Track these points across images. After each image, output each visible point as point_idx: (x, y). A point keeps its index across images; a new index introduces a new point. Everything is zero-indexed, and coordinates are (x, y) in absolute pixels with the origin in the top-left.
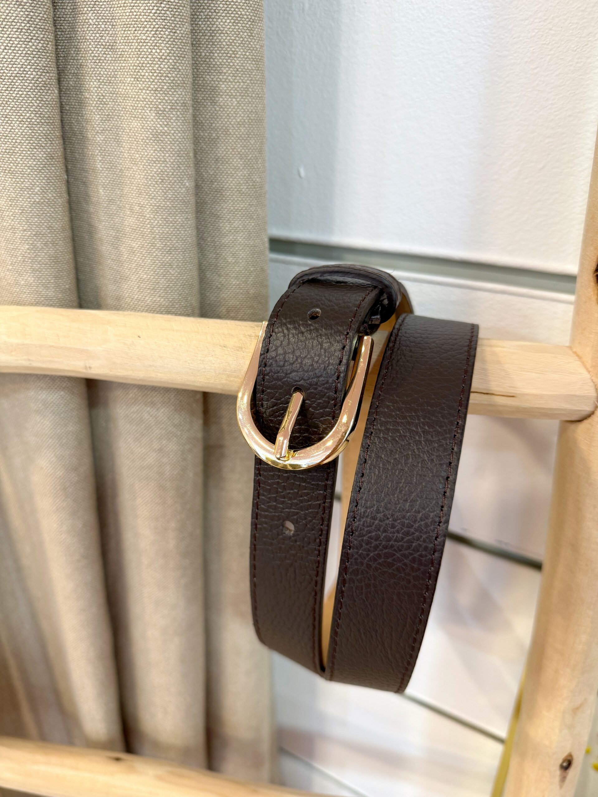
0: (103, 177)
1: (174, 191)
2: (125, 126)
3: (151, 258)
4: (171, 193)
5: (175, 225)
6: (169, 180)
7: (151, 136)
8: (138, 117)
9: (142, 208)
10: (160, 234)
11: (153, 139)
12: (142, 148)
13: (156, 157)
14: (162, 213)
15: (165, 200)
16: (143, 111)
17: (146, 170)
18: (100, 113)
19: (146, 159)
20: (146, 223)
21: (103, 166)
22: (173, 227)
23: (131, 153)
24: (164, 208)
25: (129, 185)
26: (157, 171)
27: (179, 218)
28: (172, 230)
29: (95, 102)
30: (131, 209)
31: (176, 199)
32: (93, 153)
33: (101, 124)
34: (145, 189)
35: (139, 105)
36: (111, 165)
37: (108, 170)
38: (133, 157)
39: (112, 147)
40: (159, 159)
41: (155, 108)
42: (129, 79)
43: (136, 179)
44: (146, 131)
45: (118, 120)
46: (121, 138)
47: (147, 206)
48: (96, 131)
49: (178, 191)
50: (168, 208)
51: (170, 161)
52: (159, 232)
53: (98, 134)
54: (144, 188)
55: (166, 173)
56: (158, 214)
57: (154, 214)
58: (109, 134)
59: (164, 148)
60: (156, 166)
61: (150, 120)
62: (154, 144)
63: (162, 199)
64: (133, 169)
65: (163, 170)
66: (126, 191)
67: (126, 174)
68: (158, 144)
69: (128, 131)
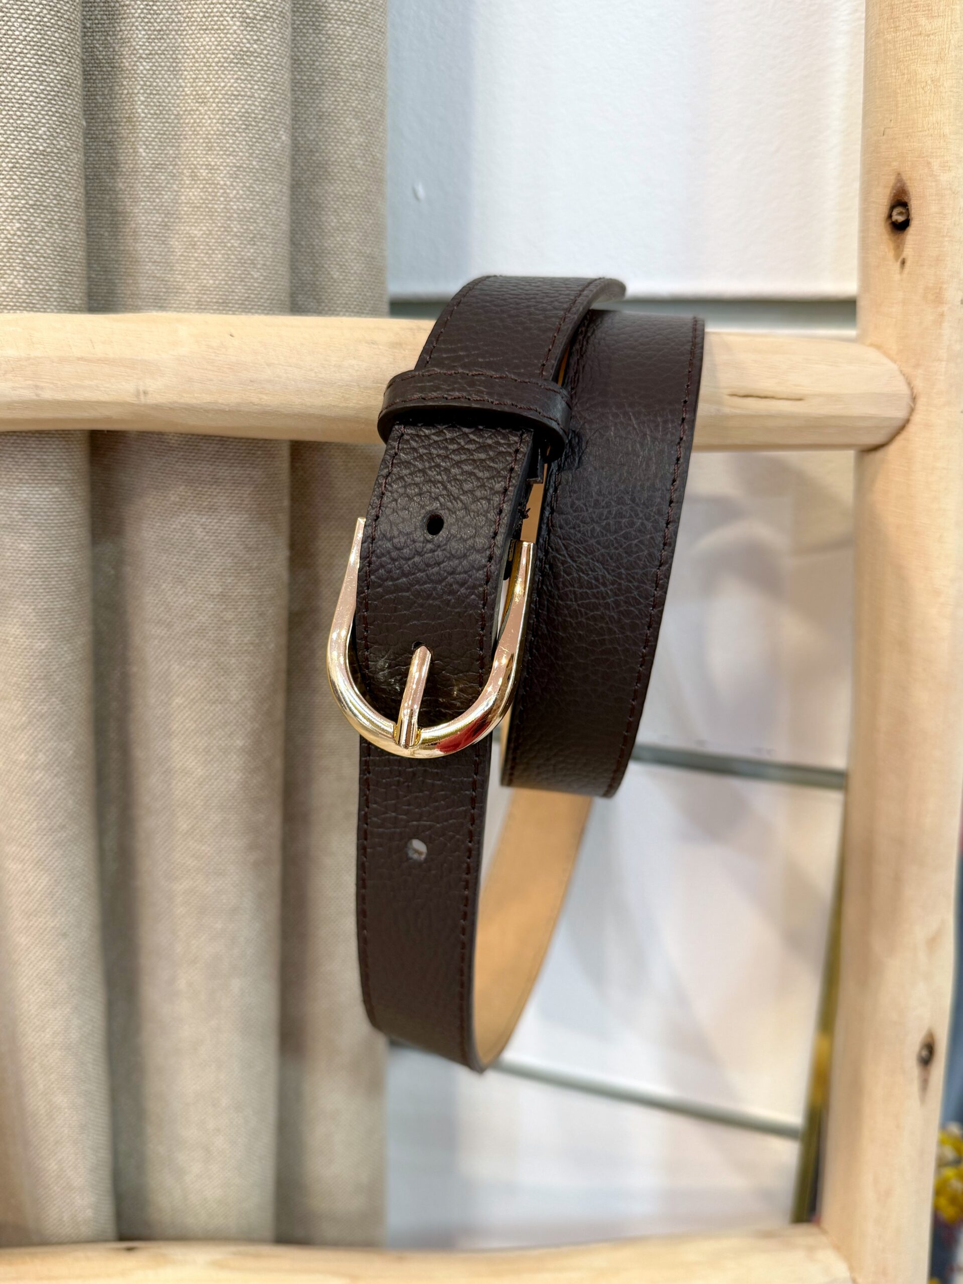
0: (146, 127)
1: (264, 145)
2: (187, 45)
3: (223, 252)
4: (260, 148)
5: (264, 198)
6: (257, 126)
7: (232, 56)
8: (212, 29)
9: (213, 171)
10: (239, 212)
11: (235, 61)
12: (216, 76)
13: (239, 89)
14: (244, 179)
15: (251, 158)
16: (221, 19)
17: (222, 110)
18: (146, 28)
19: (223, 92)
20: (219, 194)
21: (146, 111)
22: (261, 202)
23: (197, 86)
24: (247, 170)
25: (190, 138)
26: (240, 111)
27: (270, 189)
28: (258, 205)
29: (139, 11)
30: (194, 177)
31: (267, 157)
32: (131, 91)
33: (147, 44)
34: (219, 141)
35: (215, 10)
36: (161, 108)
37: (155, 116)
38: (200, 92)
39: (163, 80)
40: (243, 93)
41: (240, 13)
43: (203, 126)
44: (224, 50)
45: (177, 36)
46: (180, 65)
47: (221, 168)
48: (138, 55)
49: (270, 146)
50: (254, 170)
51: (260, 98)
52: (238, 209)
53: (141, 60)
54: (218, 138)
55: (253, 115)
56: (238, 180)
57: (231, 180)
58: (160, 60)
59: (251, 76)
60: (238, 104)
61: (231, 31)
62: (236, 69)
63: (245, 156)
64: (200, 111)
65: (250, 111)
66: (185, 148)
67: (187, 121)
68: (242, 69)
69: (193, 52)
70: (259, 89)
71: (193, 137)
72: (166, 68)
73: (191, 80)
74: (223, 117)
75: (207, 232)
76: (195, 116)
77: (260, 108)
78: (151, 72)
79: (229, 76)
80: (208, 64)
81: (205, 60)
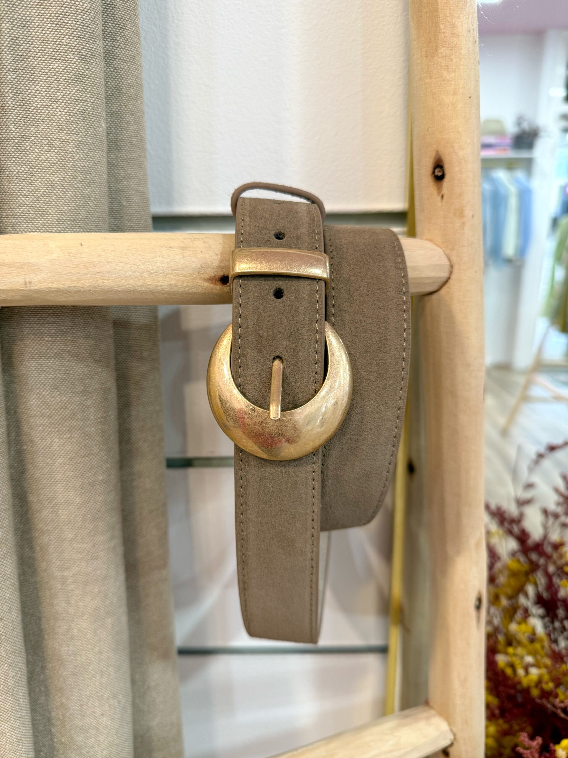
0: (14, 113)
1: (93, 129)
2: (42, 66)
3: (72, 190)
6: (89, 118)
7: (74, 77)
8: (60, 59)
9: (64, 143)
10: (81, 167)
11: (76, 79)
12: (64, 87)
14: (83, 148)
15: (86, 137)
16: (66, 54)
17: (68, 108)
18: (12, 53)
19: (69, 97)
20: (68, 156)
22: (93, 162)
23: (49, 91)
24: (85, 143)
26: (79, 109)
27: (97, 155)
29: (7, 42)
30: (50, 145)
31: (95, 136)
33: (13, 63)
35: (61, 48)
36: (24, 102)
37: (20, 107)
38: (52, 95)
39: (25, 85)
40: (81, 99)
41: (77, 52)
42: (50, 25)
43: (55, 115)
44: (68, 72)
45: (33, 60)
46: (37, 77)
47: (69, 141)
48: (7, 69)
49: (97, 130)
50: (89, 144)
51: (90, 102)
53: (9, 72)
54: (66, 124)
55: (87, 112)
56: (80, 149)
57: (76, 148)
58: (22, 73)
59: (85, 89)
60: (78, 104)
61: (72, 62)
62: (76, 84)
63: (83, 135)
64: (52, 106)
65: (85, 109)
66: (42, 127)
67: (43, 111)
68: (80, 85)
69: (47, 71)
70: (90, 97)
71: (48, 121)
72: (26, 78)
73: (45, 87)
74: (70, 111)
75: (62, 178)
76: (49, 109)
77: (90, 108)
78: (16, 80)
79: (72, 88)
80: (58, 79)
81: (55, 77)
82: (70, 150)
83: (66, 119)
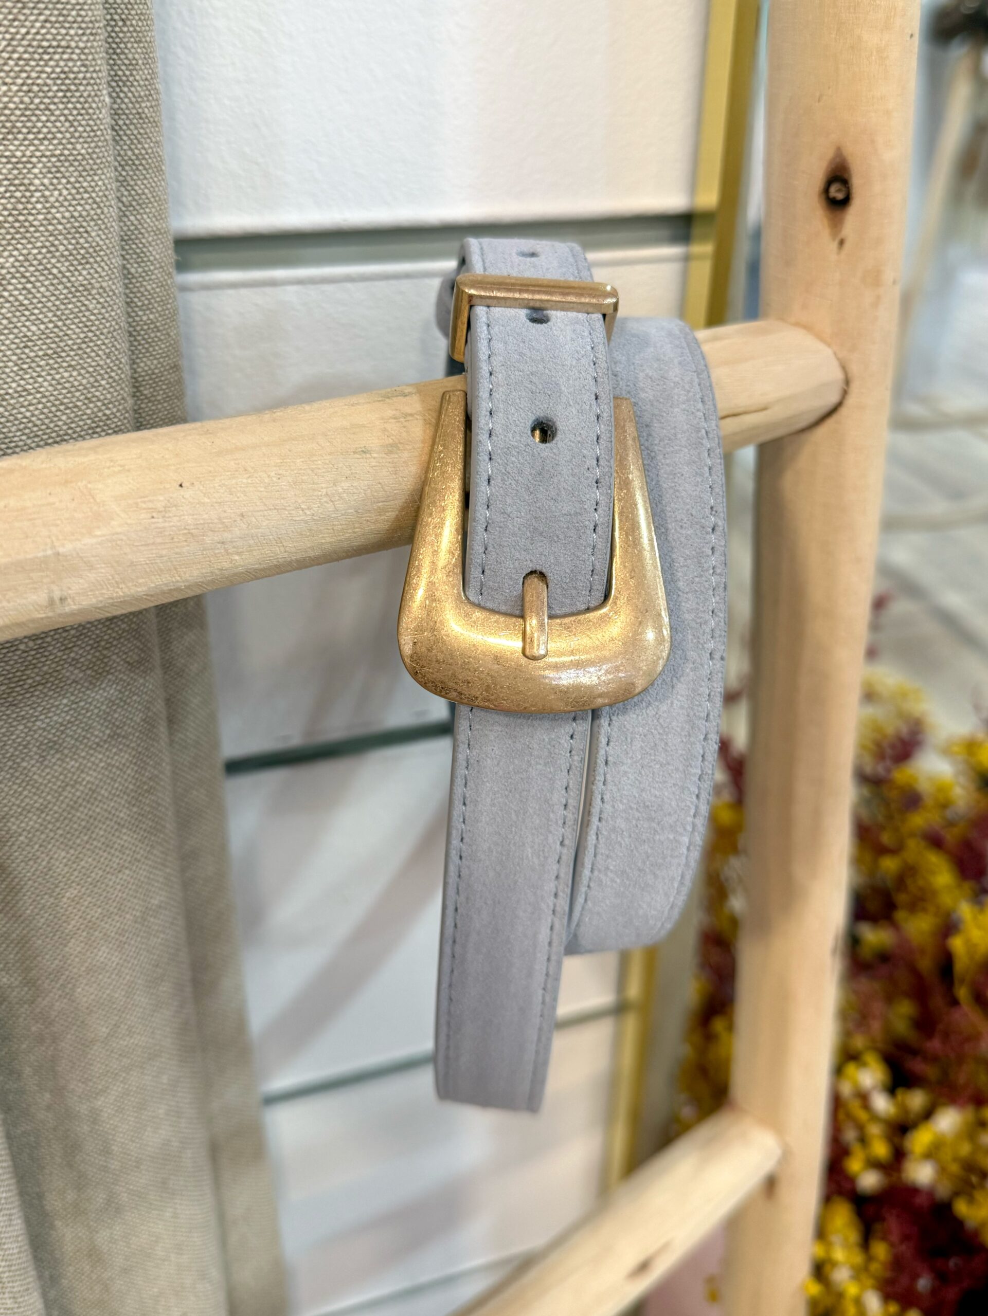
3: (46, 283)
6: (77, 91)
14: (68, 171)
17: (26, 71)
19: (25, 43)
20: (34, 200)
24: (70, 157)
26: (53, 72)
54: (23, 115)
55: (72, 76)
65: (66, 69)
74: (30, 81)
75: (21, 258)
82: (37, 182)
83: (22, 102)
